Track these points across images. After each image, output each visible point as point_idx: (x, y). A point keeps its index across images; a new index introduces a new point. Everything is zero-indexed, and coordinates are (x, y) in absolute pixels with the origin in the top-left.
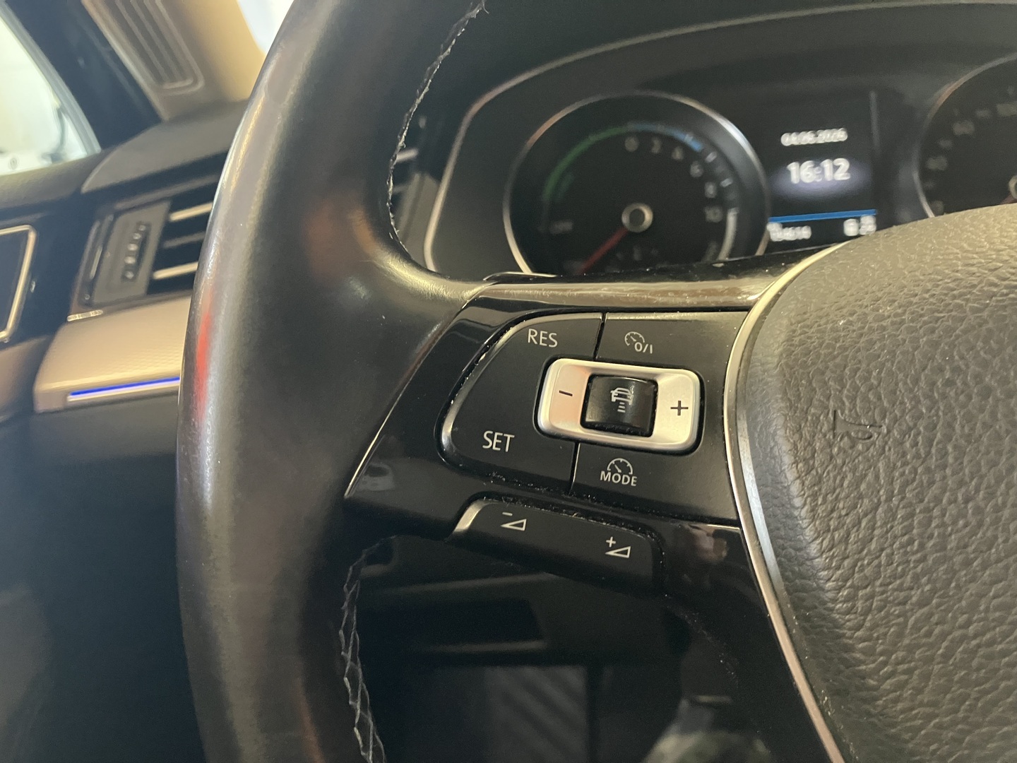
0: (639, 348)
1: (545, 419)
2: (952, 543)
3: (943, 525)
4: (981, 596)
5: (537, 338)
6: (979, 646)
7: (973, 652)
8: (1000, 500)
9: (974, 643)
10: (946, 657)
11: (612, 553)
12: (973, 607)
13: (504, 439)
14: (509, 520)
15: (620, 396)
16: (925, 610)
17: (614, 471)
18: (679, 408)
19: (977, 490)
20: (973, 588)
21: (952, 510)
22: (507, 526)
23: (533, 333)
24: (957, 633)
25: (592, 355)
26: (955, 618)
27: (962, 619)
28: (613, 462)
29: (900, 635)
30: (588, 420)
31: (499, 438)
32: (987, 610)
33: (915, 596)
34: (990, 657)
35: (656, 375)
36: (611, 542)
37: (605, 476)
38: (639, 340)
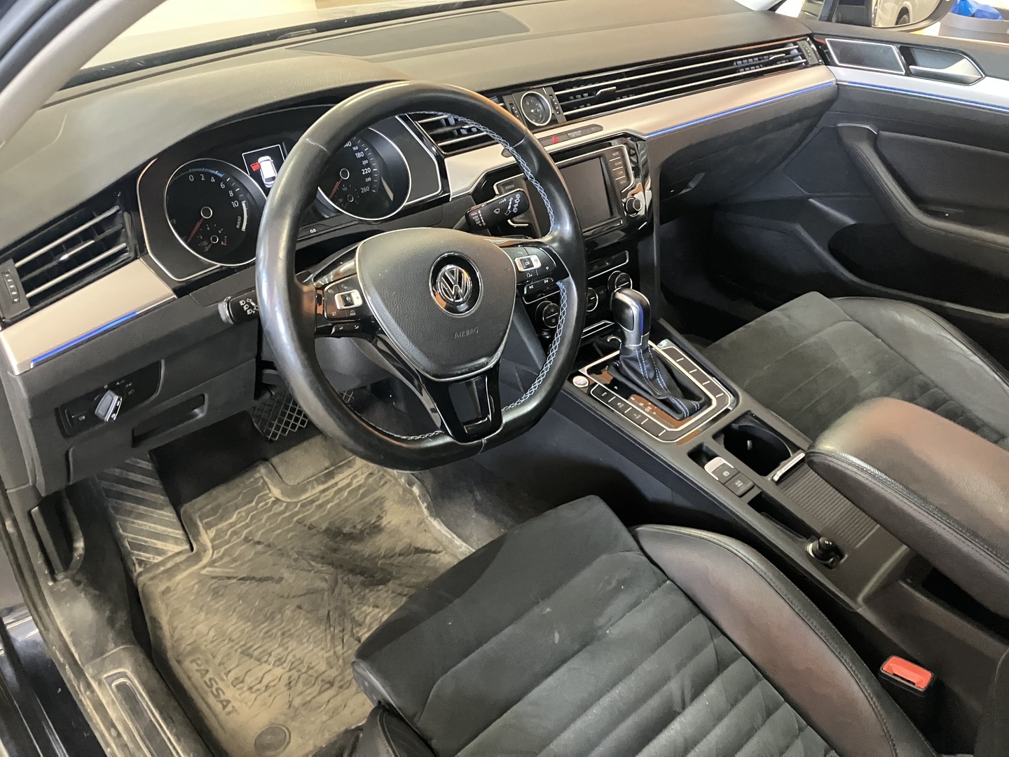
1: (338, 307)
13: (335, 313)
14: (340, 328)
18: (357, 298)
28: (351, 311)
35: (351, 293)
38: (344, 286)
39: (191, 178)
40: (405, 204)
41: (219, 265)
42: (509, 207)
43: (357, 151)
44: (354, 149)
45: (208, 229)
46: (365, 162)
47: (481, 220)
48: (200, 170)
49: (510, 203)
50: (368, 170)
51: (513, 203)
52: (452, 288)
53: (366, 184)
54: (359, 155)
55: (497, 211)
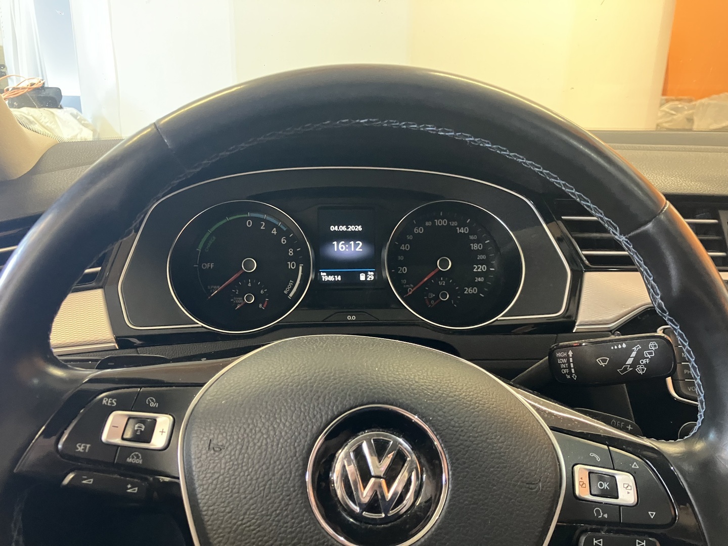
0: (152, 405)
1: (104, 438)
2: (242, 490)
3: (239, 484)
4: (248, 509)
5: (107, 402)
6: (246, 527)
7: (244, 529)
8: (258, 476)
9: (244, 526)
10: (235, 531)
11: (129, 491)
12: (245, 514)
13: (85, 447)
14: (85, 479)
15: (139, 427)
16: (230, 514)
17: (133, 458)
18: (162, 432)
19: (251, 472)
20: (247, 506)
21: (243, 479)
22: (84, 482)
23: (106, 400)
24: (240, 523)
25: (131, 409)
26: (239, 517)
27: (242, 517)
28: (133, 454)
29: (221, 524)
30: (125, 436)
31: (84, 446)
32: (249, 515)
33: (228, 510)
34: (249, 531)
35: (157, 417)
36: (129, 486)
37: (129, 460)
38: (153, 401)
39: (249, 224)
40: (499, 317)
41: (201, 324)
42: (630, 361)
43: (474, 242)
44: (471, 237)
45: (250, 285)
46: (481, 257)
47: (570, 368)
48: (261, 216)
49: (634, 354)
50: (483, 268)
51: (640, 356)
52: (365, 481)
53: (473, 284)
54: (475, 247)
55: (604, 361)
